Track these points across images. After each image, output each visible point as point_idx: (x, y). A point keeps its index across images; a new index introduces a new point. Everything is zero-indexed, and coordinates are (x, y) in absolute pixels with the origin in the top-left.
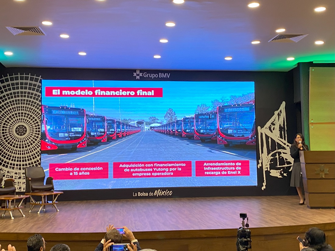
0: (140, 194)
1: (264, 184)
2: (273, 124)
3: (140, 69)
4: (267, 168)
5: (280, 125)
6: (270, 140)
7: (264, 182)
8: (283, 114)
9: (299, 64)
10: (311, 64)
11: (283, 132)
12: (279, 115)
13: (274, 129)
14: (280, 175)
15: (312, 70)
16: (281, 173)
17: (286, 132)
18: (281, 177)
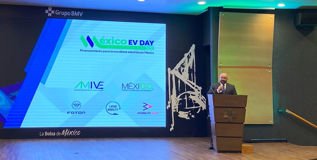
0: (46, 134)
1: (173, 125)
2: (183, 66)
3: (53, 6)
4: (176, 109)
5: (189, 67)
6: (179, 82)
7: (172, 123)
8: (193, 57)
9: (209, 8)
10: (221, 9)
11: (192, 75)
12: (189, 57)
13: (183, 71)
14: (188, 117)
15: (221, 14)
16: (189, 115)
17: (195, 74)
18: (189, 118)
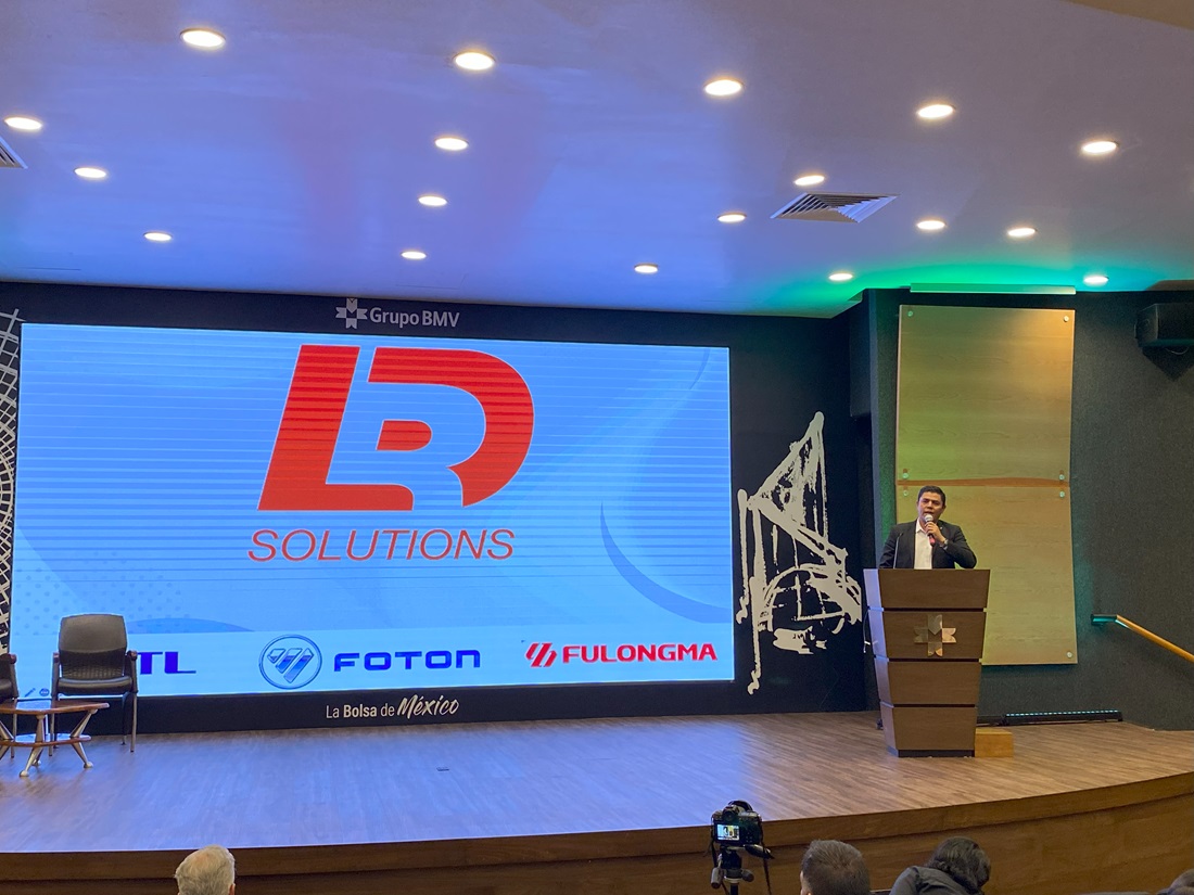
1: (756, 675)
2: (785, 483)
3: (359, 296)
4: (765, 623)
5: (807, 486)
6: (775, 534)
7: (754, 669)
8: (817, 454)
9: (866, 293)
10: (904, 296)
11: (815, 510)
12: (803, 454)
13: (787, 500)
14: (804, 647)
15: (906, 313)
16: (807, 640)
17: (824, 509)
18: (807, 651)
